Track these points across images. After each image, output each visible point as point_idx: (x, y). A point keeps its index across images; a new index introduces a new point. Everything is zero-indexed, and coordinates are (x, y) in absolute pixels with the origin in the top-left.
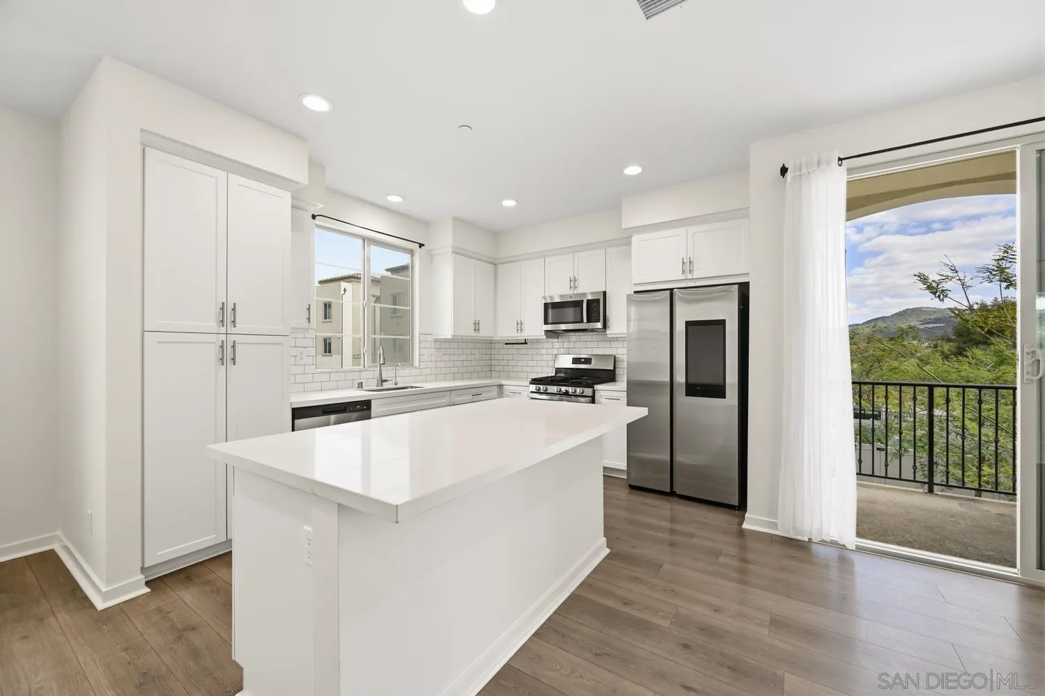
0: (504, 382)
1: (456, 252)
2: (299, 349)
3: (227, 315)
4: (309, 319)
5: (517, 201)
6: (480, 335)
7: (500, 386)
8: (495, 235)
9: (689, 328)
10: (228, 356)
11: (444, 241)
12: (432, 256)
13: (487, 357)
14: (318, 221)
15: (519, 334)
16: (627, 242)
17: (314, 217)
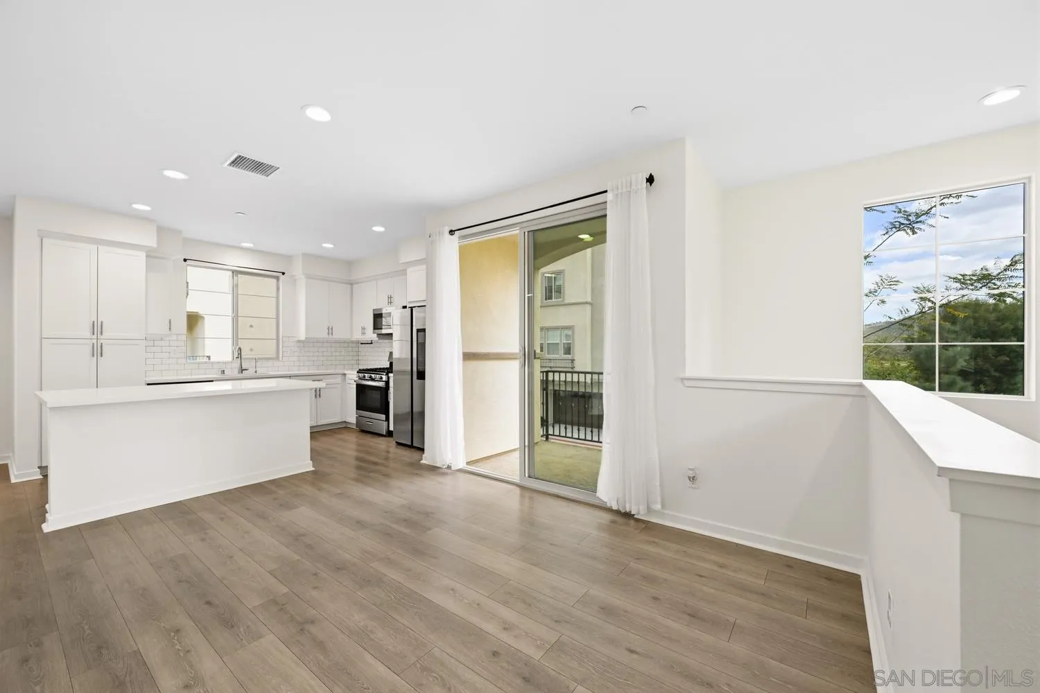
0: (346, 372)
1: (309, 277)
2: (173, 348)
3: (97, 328)
4: (170, 329)
5: (334, 245)
6: (334, 336)
7: (345, 374)
8: (349, 264)
9: (419, 333)
10: (98, 351)
11: (298, 270)
12: (295, 280)
13: (355, 354)
14: (188, 262)
15: (363, 337)
16: (404, 272)
17: (185, 260)
